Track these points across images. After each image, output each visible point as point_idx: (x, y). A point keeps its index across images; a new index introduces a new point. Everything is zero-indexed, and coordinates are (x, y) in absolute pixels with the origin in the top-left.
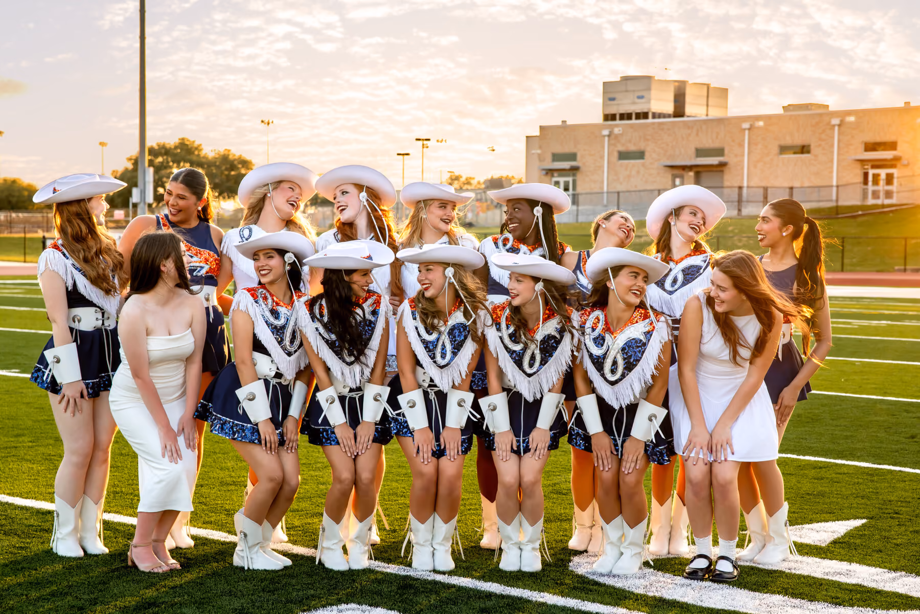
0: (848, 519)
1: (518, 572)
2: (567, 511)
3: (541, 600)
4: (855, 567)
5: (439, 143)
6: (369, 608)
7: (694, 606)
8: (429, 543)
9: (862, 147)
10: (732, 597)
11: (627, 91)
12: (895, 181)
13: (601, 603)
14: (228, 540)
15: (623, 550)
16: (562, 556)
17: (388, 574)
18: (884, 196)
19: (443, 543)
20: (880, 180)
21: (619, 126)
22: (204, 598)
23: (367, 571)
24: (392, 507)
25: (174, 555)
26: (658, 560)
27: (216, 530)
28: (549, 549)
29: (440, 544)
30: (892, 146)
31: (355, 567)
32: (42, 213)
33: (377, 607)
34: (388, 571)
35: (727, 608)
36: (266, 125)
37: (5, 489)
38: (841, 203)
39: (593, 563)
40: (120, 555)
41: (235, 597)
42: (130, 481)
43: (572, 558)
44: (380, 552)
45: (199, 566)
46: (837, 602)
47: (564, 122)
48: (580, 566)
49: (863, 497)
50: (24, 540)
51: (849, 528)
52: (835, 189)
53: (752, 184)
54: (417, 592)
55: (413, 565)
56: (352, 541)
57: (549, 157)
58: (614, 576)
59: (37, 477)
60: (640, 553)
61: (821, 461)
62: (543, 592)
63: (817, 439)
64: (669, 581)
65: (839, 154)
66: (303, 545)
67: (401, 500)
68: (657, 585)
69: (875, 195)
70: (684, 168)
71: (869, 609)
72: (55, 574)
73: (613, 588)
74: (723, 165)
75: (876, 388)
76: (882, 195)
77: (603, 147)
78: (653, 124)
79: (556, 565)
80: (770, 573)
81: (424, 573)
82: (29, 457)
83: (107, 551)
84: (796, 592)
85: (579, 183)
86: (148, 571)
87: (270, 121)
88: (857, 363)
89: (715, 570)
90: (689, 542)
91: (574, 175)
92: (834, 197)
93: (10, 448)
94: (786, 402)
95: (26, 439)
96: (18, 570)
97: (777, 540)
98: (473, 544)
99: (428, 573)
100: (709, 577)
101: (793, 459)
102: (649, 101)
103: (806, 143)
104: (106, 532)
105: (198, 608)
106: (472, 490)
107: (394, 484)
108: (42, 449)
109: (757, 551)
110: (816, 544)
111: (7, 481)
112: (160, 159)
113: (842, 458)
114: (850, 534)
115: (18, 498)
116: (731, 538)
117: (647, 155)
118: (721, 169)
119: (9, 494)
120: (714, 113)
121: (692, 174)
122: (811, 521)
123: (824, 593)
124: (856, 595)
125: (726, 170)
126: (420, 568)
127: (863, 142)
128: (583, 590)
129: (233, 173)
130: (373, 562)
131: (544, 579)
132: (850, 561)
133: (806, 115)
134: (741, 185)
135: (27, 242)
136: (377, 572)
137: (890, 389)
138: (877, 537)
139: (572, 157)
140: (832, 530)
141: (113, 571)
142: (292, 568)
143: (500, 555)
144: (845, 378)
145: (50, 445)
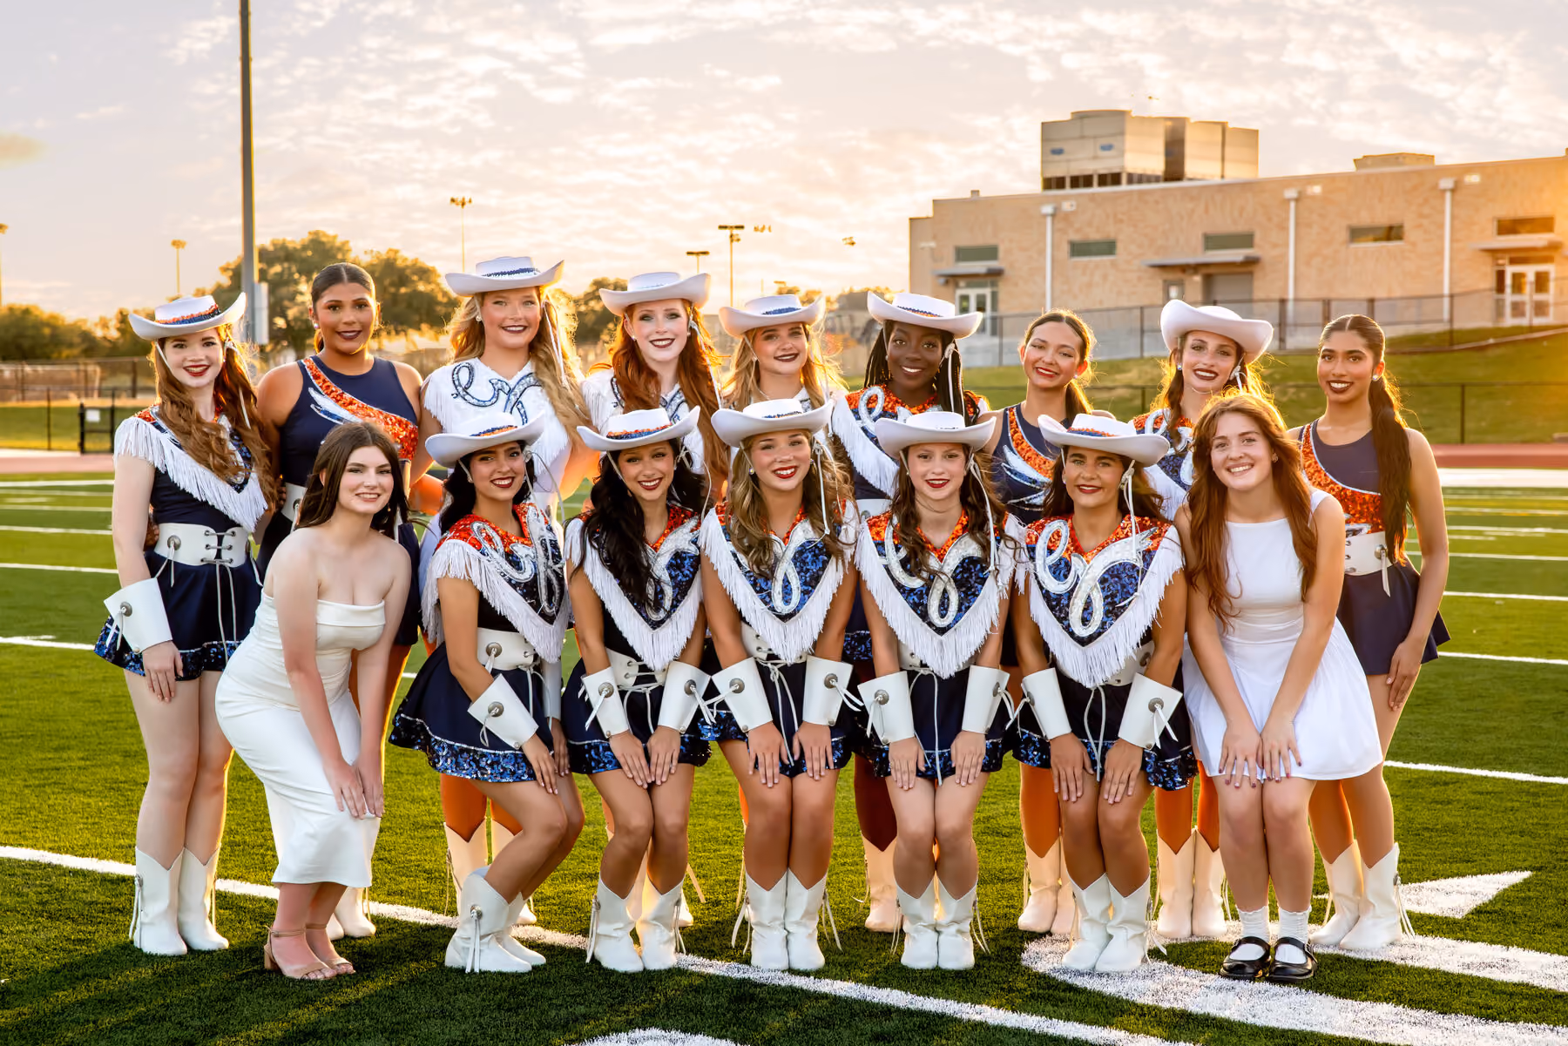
0: (1499, 872)
1: (934, 970)
2: (1011, 864)
3: (978, 1018)
4: (1515, 953)
5: (759, 233)
6: (683, 1035)
7: (1241, 1024)
8: (778, 922)
9: (1493, 227)
10: (1307, 1009)
11: (1082, 137)
12: (1552, 285)
13: (1081, 1022)
14: (432, 923)
15: (1110, 931)
16: (1008, 943)
17: (711, 977)
18: (1533, 312)
19: (803, 921)
20: (1525, 283)
21: (1070, 199)
22: (398, 1023)
23: (675, 972)
24: (710, 861)
25: (342, 949)
26: (1174, 946)
27: (411, 905)
28: (985, 930)
29: (798, 923)
30: (1545, 224)
31: (654, 965)
32: (77, 364)
33: (696, 1034)
34: (711, 971)
35: (1299, 1027)
36: (460, 206)
37: (45, 842)
38: (1457, 325)
39: (1062, 953)
40: (250, 950)
41: (452, 1020)
42: (258, 824)
43: (1026, 945)
44: (697, 940)
45: (386, 969)
46: (1488, 1014)
47: (975, 192)
48: (1041, 959)
49: (1522, 833)
50: (83, 928)
51: (1502, 887)
52: (1446, 301)
53: (1303, 295)
54: (763, 1007)
55: (753, 962)
56: (645, 922)
57: (950, 254)
58: (1100, 975)
59: (97, 820)
60: (1142, 934)
61: (1446, 773)
62: (980, 1003)
63: (1436, 733)
64: (1196, 981)
65: (1452, 241)
66: (562, 930)
67: (726, 850)
68: (1175, 989)
69: (1518, 309)
70: (1185, 268)
71: (1544, 1025)
72: (141, 985)
73: (1100, 994)
74: (1251, 262)
75: (1533, 645)
76: (1528, 309)
77: (1044, 235)
78: (1131, 192)
79: (999, 957)
80: (1369, 965)
81: (773, 974)
82: (81, 786)
83: (225, 943)
84: (1417, 997)
85: (1002, 296)
86: (298, 977)
87: (467, 200)
88: (1497, 602)
89: (1275, 961)
90: (1226, 915)
91: (994, 284)
92: (1446, 316)
93: (47, 770)
94: (1403, 670)
95: (73, 754)
96: (77, 978)
97: (1379, 908)
98: (853, 924)
99: (780, 974)
100: (1264, 974)
101: (1398, 768)
102: (1122, 153)
103: (1394, 222)
104: (222, 911)
105: (388, 1039)
106: (845, 830)
107: (711, 823)
108: (103, 772)
109: (1345, 927)
110: (1445, 914)
111: (47, 827)
112: (277, 269)
113: (1482, 766)
114: (1503, 897)
115: (68, 856)
116: (1298, 908)
117: (1120, 247)
118: (1249, 269)
119: (51, 849)
120: (1236, 173)
121: (1198, 279)
122: (1435, 876)
123: (1465, 998)
124: (1521, 1002)
125: (1258, 272)
126: (764, 966)
127: (1494, 218)
128: (1047, 999)
129: (403, 290)
130: (683, 956)
131: (981, 981)
132: (1507, 943)
133: (1393, 174)
134: (1285, 297)
135: (52, 416)
136: (692, 973)
137: (1558, 646)
138: (1552, 901)
139: (990, 252)
140: (1472, 890)
141: (240, 978)
142: (545, 969)
143: (902, 941)
144: (1481, 628)
145: (117, 764)
